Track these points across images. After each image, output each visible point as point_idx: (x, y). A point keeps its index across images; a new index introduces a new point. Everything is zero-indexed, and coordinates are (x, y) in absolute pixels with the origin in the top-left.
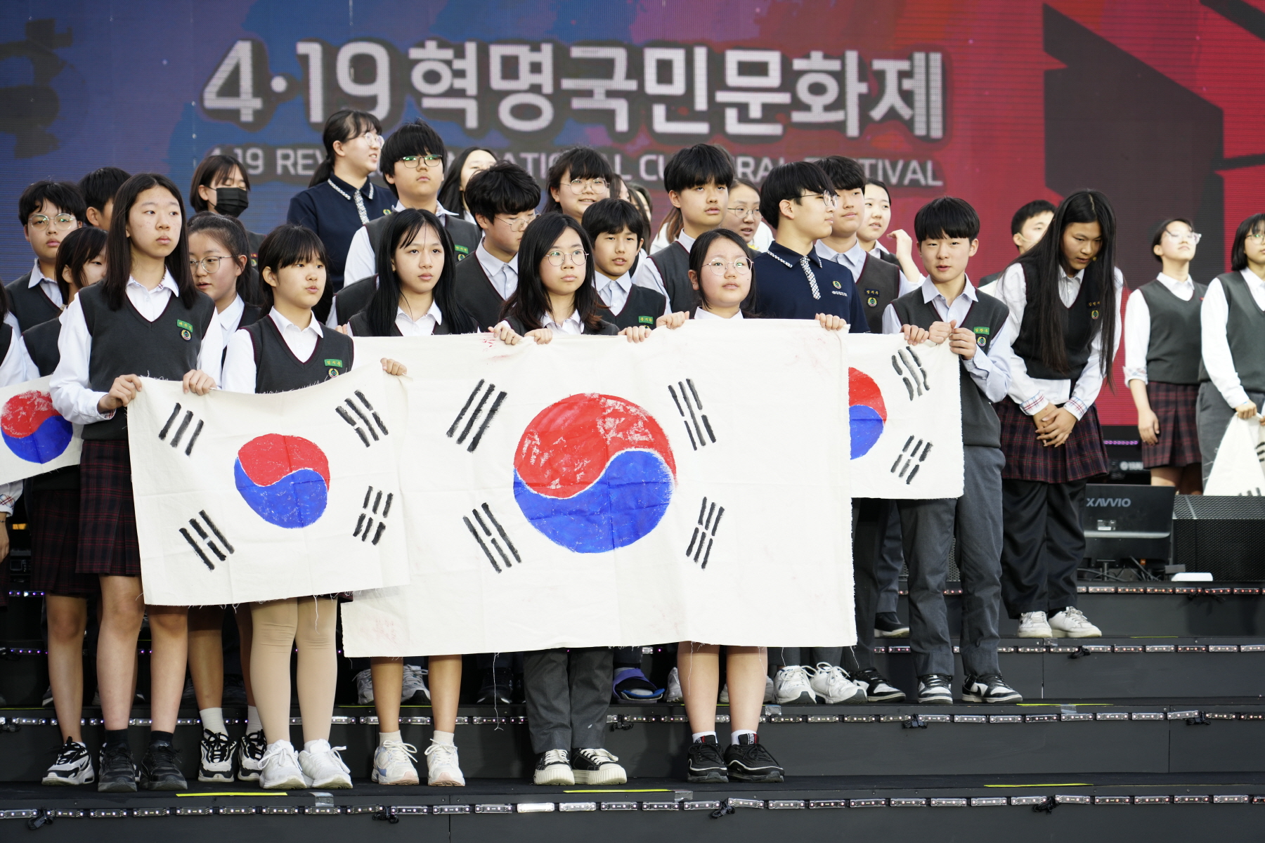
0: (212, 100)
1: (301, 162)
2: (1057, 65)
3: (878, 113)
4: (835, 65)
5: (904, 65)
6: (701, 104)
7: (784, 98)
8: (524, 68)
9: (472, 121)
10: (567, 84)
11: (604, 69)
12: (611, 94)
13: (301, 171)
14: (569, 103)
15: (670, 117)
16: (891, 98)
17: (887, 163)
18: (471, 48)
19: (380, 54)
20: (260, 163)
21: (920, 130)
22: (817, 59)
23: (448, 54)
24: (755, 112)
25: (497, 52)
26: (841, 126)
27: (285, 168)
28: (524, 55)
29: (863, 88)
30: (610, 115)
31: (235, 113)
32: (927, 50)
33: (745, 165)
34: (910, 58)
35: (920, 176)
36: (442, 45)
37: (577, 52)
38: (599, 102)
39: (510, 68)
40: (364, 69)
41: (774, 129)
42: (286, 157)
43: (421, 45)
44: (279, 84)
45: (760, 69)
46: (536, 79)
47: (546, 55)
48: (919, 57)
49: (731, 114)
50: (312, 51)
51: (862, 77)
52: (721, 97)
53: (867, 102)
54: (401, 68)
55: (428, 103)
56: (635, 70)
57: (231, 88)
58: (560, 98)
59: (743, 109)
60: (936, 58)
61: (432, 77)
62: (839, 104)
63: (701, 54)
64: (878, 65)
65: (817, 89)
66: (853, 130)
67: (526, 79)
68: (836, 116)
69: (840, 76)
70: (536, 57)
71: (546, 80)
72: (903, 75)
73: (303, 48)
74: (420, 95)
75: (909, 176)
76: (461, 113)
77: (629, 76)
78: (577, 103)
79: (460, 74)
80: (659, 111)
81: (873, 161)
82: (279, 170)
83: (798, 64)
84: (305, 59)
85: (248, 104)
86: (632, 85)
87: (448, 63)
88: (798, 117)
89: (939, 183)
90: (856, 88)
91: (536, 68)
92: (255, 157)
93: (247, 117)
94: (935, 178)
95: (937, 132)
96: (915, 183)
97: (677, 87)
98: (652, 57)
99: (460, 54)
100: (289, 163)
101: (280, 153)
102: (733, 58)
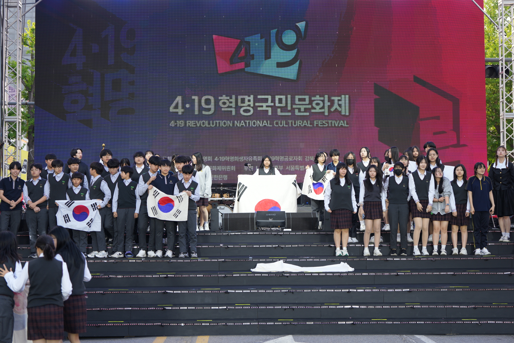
0: (172, 109)
1: (193, 124)
2: (377, 97)
3: (332, 110)
4: (322, 98)
5: (339, 98)
6: (289, 108)
7: (310, 106)
8: (246, 101)
9: (234, 113)
10: (257, 104)
11: (266, 100)
12: (267, 106)
13: (193, 126)
14: (257, 109)
15: (281, 112)
16: (336, 106)
17: (335, 121)
18: (234, 97)
19: (212, 98)
21: (343, 113)
22: (318, 97)
23: (228, 98)
24: (302, 110)
25: (240, 97)
26: (324, 112)
27: (189, 125)
28: (247, 98)
29: (329, 104)
30: (267, 111)
31: (177, 112)
32: (345, 95)
33: (300, 122)
34: (340, 96)
35: (343, 124)
36: (227, 96)
37: (259, 97)
38: (264, 108)
39: (243, 101)
40: (208, 102)
41: (308, 114)
42: (189, 122)
43: (222, 96)
44: (187, 106)
45: (304, 100)
46: (249, 103)
47: (252, 98)
48: (343, 96)
49: (297, 111)
50: (196, 98)
51: (329, 101)
52: (294, 106)
53: (330, 107)
54: (217, 102)
55: (223, 109)
56: (273, 101)
57: (176, 107)
58: (255, 108)
59: (299, 110)
60: (347, 96)
61: (224, 103)
62: (323, 107)
63: (289, 97)
64: (333, 98)
65: (318, 104)
66: (326, 114)
67: (247, 103)
68: (322, 110)
69: (323, 101)
70: (249, 98)
71: (251, 103)
72: (339, 100)
73: (193, 97)
74: (221, 108)
75: (340, 124)
76: (231, 111)
77: (272, 102)
78: (259, 109)
80: (279, 110)
81: (331, 121)
82: (187, 126)
83: (313, 99)
84: (194, 100)
85: (180, 111)
86: (273, 104)
87: (228, 100)
88: (313, 111)
89: (348, 126)
90: (327, 104)
91: (249, 101)
92: (182, 123)
93: (180, 113)
94: (347, 124)
95: (347, 114)
96: (342, 126)
97: (283, 105)
98: (277, 97)
99: (231, 98)
102: (297, 97)
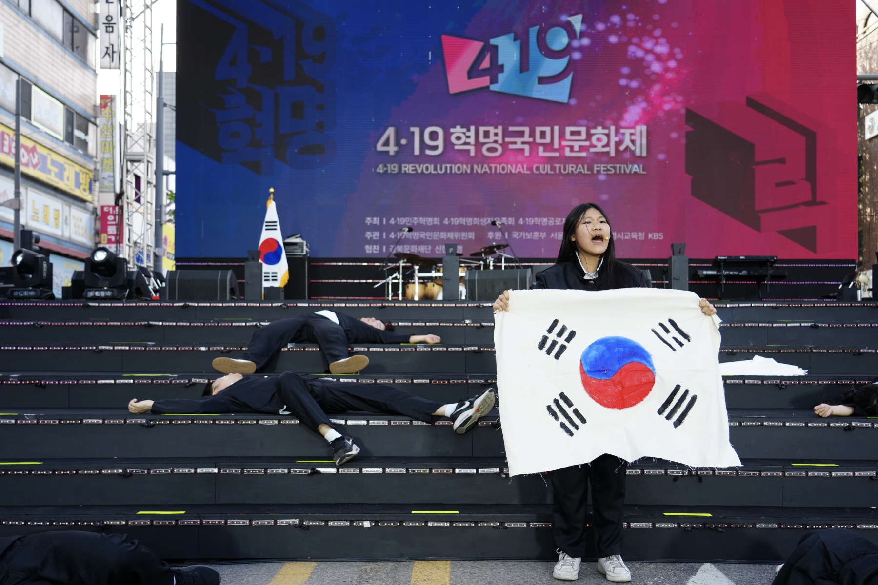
0: (380, 147)
1: (411, 169)
2: (690, 129)
3: (622, 148)
4: (606, 131)
5: (632, 131)
6: (556, 146)
7: (587, 143)
8: (492, 134)
9: (472, 153)
10: (507, 140)
11: (521, 134)
12: (523, 143)
13: (411, 172)
14: (508, 146)
15: (545, 151)
16: (627, 142)
17: (625, 166)
18: (473, 128)
19: (440, 131)
20: (396, 169)
21: (638, 153)
22: (599, 129)
23: (464, 130)
24: (576, 148)
25: (482, 129)
26: (608, 153)
27: (405, 171)
28: (492, 130)
29: (617, 139)
30: (522, 150)
31: (388, 152)
32: (641, 125)
33: (572, 167)
34: (633, 128)
35: (637, 170)
36: (462, 127)
37: (511, 129)
38: (519, 146)
39: (487, 134)
40: (434, 136)
41: (583, 154)
42: (406, 167)
43: (454, 127)
44: (404, 142)
45: (579, 133)
46: (496, 138)
47: (500, 130)
48: (638, 128)
49: (567, 150)
50: (416, 130)
51: (616, 135)
52: (564, 143)
53: (618, 144)
54: (447, 136)
55: (456, 147)
56: (532, 134)
57: (387, 143)
58: (504, 145)
59: (571, 148)
60: (644, 128)
61: (458, 138)
62: (607, 145)
63: (556, 128)
64: (622, 131)
65: (599, 140)
67: (492, 138)
68: (606, 149)
69: (608, 135)
70: (496, 131)
71: (499, 139)
72: (632, 134)
73: (412, 129)
74: (454, 145)
75: (634, 170)
76: (468, 151)
77: (530, 136)
78: (511, 147)
79: (468, 137)
80: (541, 149)
81: (620, 165)
82: (403, 172)
84: (413, 133)
85: (392, 149)
86: (531, 140)
87: (464, 133)
88: (592, 150)
89: (645, 173)
90: (614, 139)
91: (496, 134)
92: (394, 167)
93: (392, 153)
94: (644, 170)
95: (644, 154)
96: (635, 172)
97: (548, 140)
98: (538, 130)
99: (469, 130)
100: (406, 169)
101: (403, 165)
102: (568, 129)
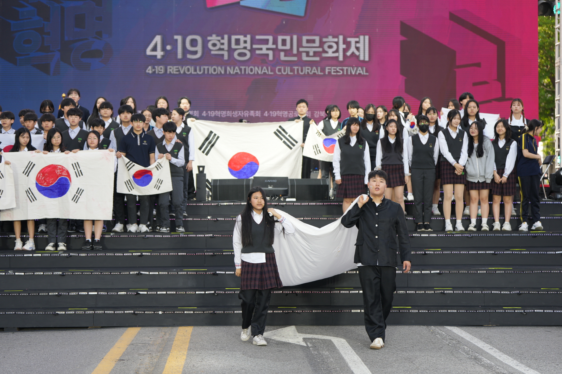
0: (149, 52)
1: (175, 70)
2: (404, 39)
3: (349, 54)
4: (336, 40)
5: (357, 39)
6: (295, 51)
7: (320, 50)
8: (242, 42)
9: (226, 57)
10: (255, 46)
11: (266, 42)
12: (268, 49)
13: (175, 73)
14: (255, 52)
15: (285, 56)
16: (353, 49)
17: (351, 68)
18: (226, 37)
19: (199, 38)
20: (162, 70)
21: (362, 58)
22: (330, 38)
23: (219, 38)
24: (311, 54)
25: (234, 38)
26: (337, 58)
27: (170, 72)
28: (242, 38)
29: (344, 46)
30: (267, 55)
31: (156, 56)
32: (364, 35)
33: (308, 69)
34: (358, 37)
35: (361, 72)
36: (217, 36)
37: (258, 37)
38: (264, 51)
39: (238, 42)
40: (194, 43)
41: (317, 59)
42: (171, 68)
43: (211, 36)
44: (169, 47)
45: (313, 41)
46: (245, 45)
47: (248, 38)
48: (362, 37)
49: (304, 55)
50: (179, 38)
51: (344, 43)
52: (301, 49)
53: (345, 51)
54: (205, 43)
55: (213, 52)
56: (275, 42)
57: (155, 49)
58: (252, 50)
59: (308, 54)
60: (367, 38)
61: (214, 45)
62: (337, 51)
63: (295, 37)
64: (349, 39)
65: (330, 47)
66: (341, 58)
67: (242, 45)
68: (336, 55)
69: (337, 43)
70: (245, 39)
71: (248, 45)
72: (357, 42)
73: (176, 37)
74: (211, 50)
75: (358, 72)
76: (223, 55)
77: (273, 44)
78: (258, 52)
80: (282, 54)
81: (347, 68)
82: (168, 72)
83: (324, 40)
84: (177, 40)
85: (159, 54)
86: (274, 46)
87: (219, 41)
88: (324, 55)
89: (367, 74)
90: (342, 46)
91: (245, 42)
92: (161, 68)
93: (159, 57)
94: (366, 72)
95: (367, 59)
96: (360, 74)
97: (288, 47)
98: (280, 38)
99: (223, 38)
100: (171, 70)
101: (169, 67)
102: (305, 38)
